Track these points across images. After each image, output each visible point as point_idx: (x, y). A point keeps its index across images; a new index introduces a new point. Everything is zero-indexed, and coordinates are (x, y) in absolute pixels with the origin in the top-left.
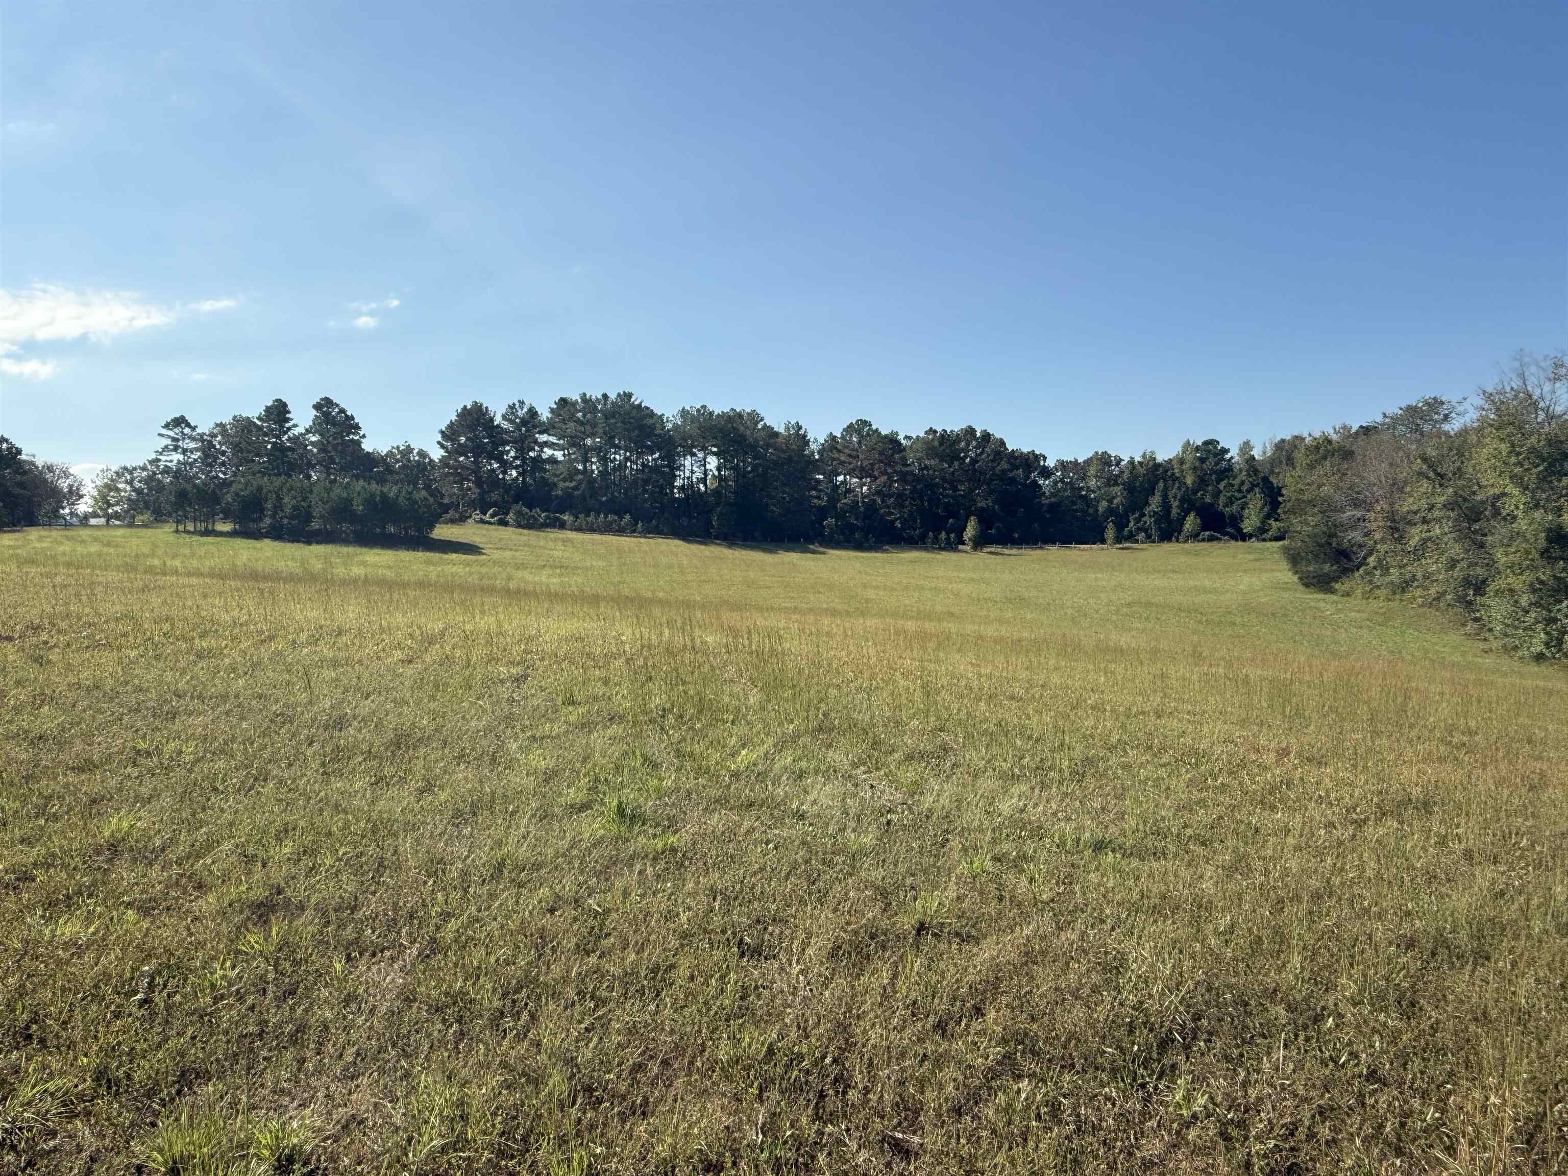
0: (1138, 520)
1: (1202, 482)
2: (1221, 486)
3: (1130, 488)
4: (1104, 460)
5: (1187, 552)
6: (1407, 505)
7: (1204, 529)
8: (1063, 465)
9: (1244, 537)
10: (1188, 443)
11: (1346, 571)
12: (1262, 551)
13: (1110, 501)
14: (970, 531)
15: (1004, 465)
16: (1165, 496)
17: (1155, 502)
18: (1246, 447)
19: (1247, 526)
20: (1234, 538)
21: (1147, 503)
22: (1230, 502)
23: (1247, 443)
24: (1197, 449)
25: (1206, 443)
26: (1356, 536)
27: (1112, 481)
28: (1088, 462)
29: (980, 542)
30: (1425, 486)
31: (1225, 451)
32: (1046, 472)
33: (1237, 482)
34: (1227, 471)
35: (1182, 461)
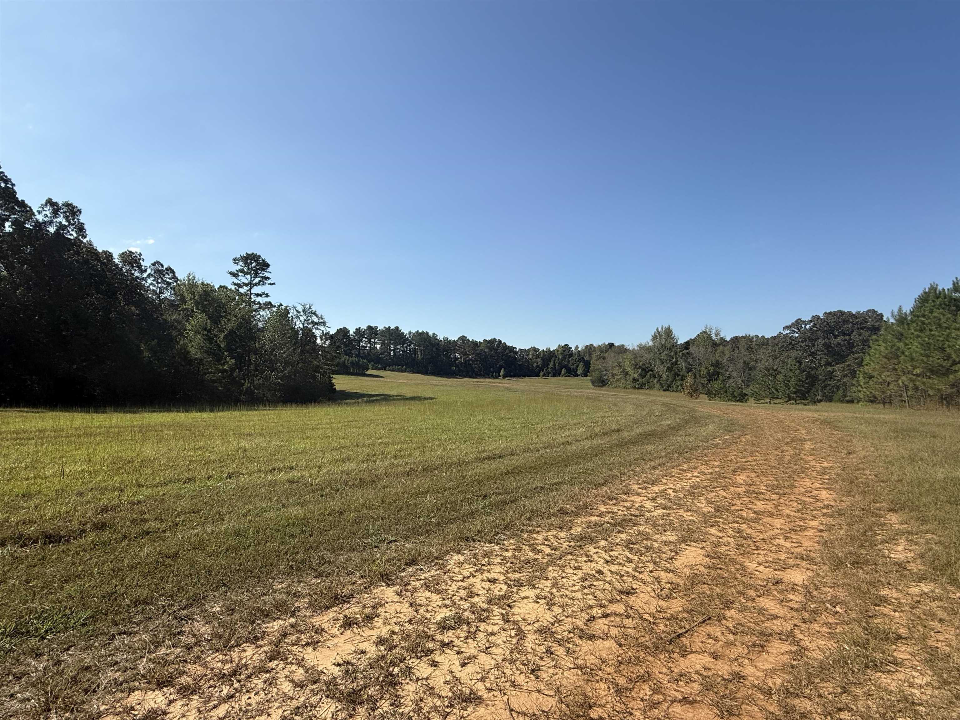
0: (546, 370)
1: (564, 358)
2: (570, 359)
3: (543, 359)
4: (534, 349)
5: (563, 380)
6: (615, 372)
7: (567, 373)
8: (521, 350)
9: (577, 375)
10: (560, 345)
11: (604, 385)
12: (584, 380)
13: (537, 363)
14: (502, 373)
15: (507, 351)
16: (554, 362)
17: (551, 365)
18: (577, 347)
19: (579, 373)
20: (574, 376)
21: (548, 364)
22: (573, 364)
23: (577, 346)
24: (562, 347)
25: (565, 345)
26: (606, 377)
27: (537, 356)
28: (529, 350)
29: (504, 377)
30: (617, 368)
31: (571, 348)
32: (516, 353)
33: (574, 358)
34: (571, 355)
35: (558, 351)
